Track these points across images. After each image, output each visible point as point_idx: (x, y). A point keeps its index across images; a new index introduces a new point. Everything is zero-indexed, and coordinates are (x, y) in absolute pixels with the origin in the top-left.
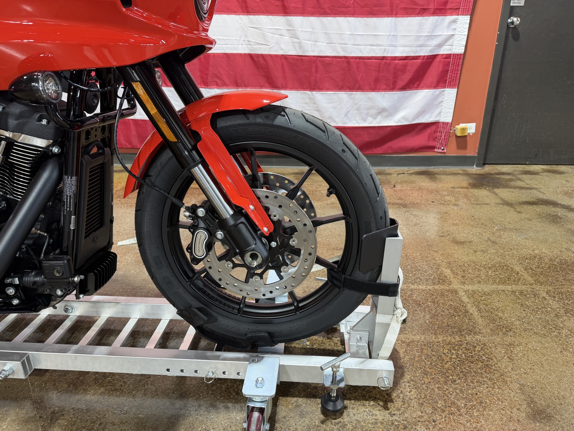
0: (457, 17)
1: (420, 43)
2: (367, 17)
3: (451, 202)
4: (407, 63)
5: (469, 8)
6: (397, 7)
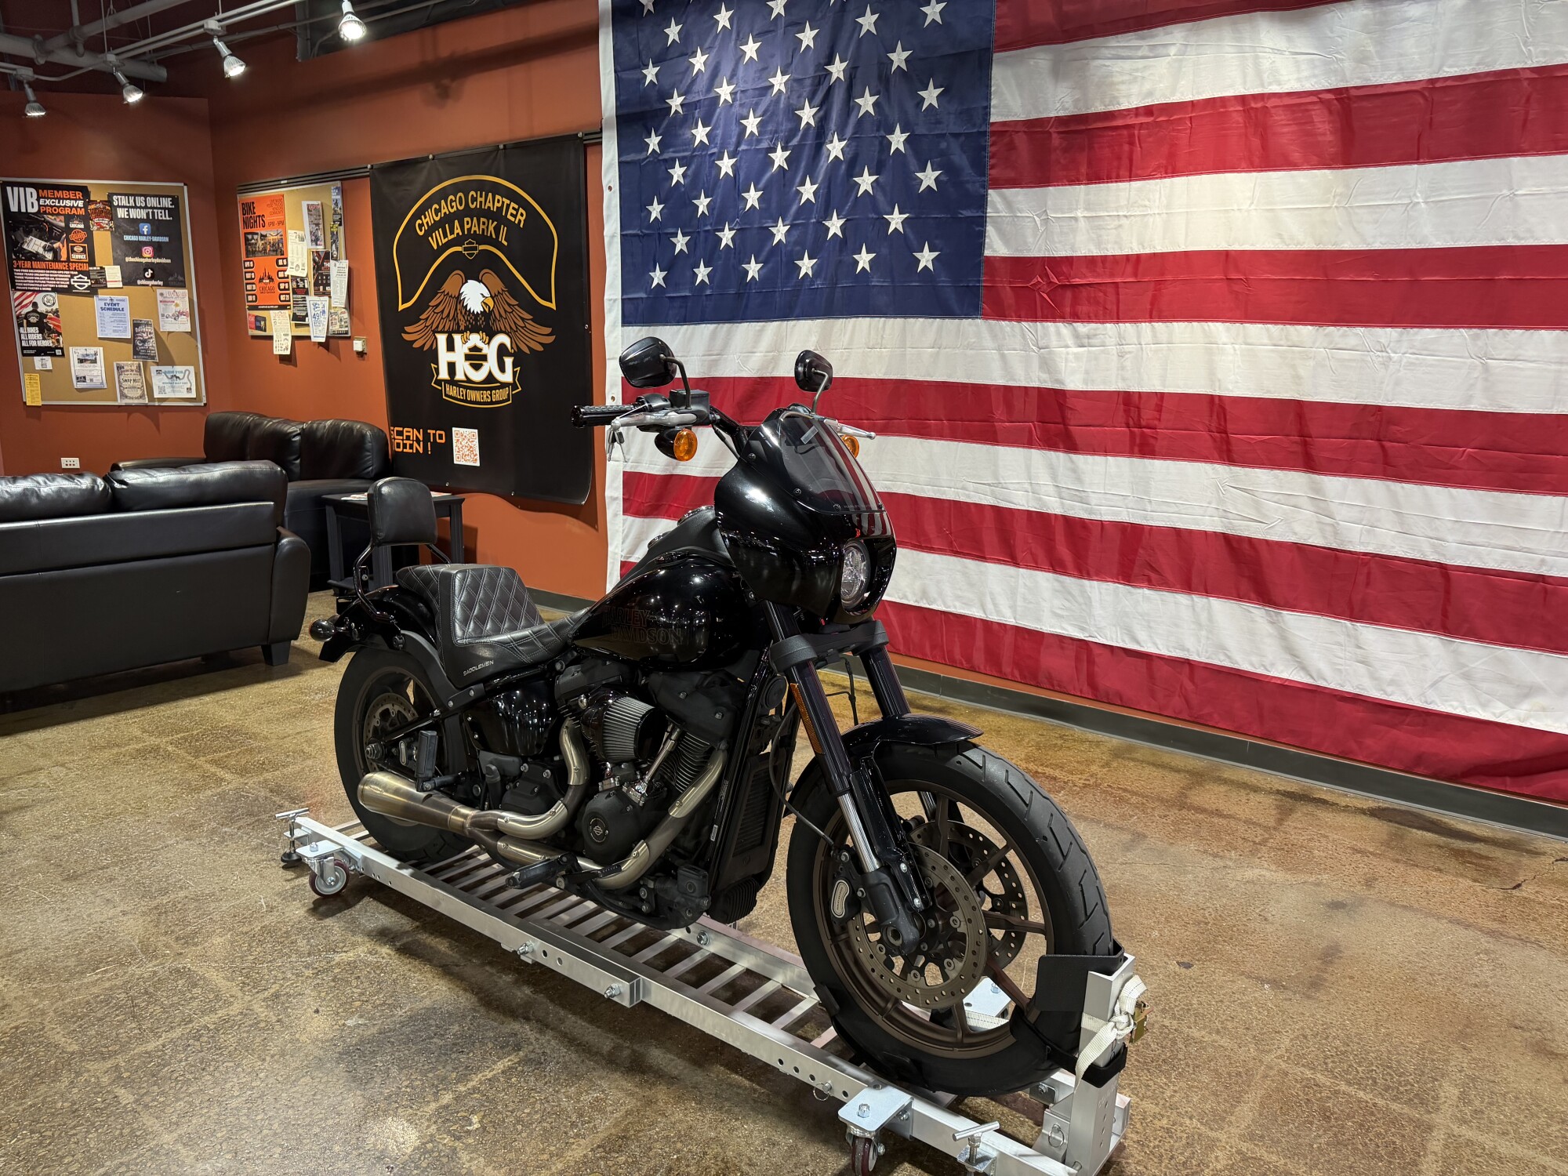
2: (1500, 491)
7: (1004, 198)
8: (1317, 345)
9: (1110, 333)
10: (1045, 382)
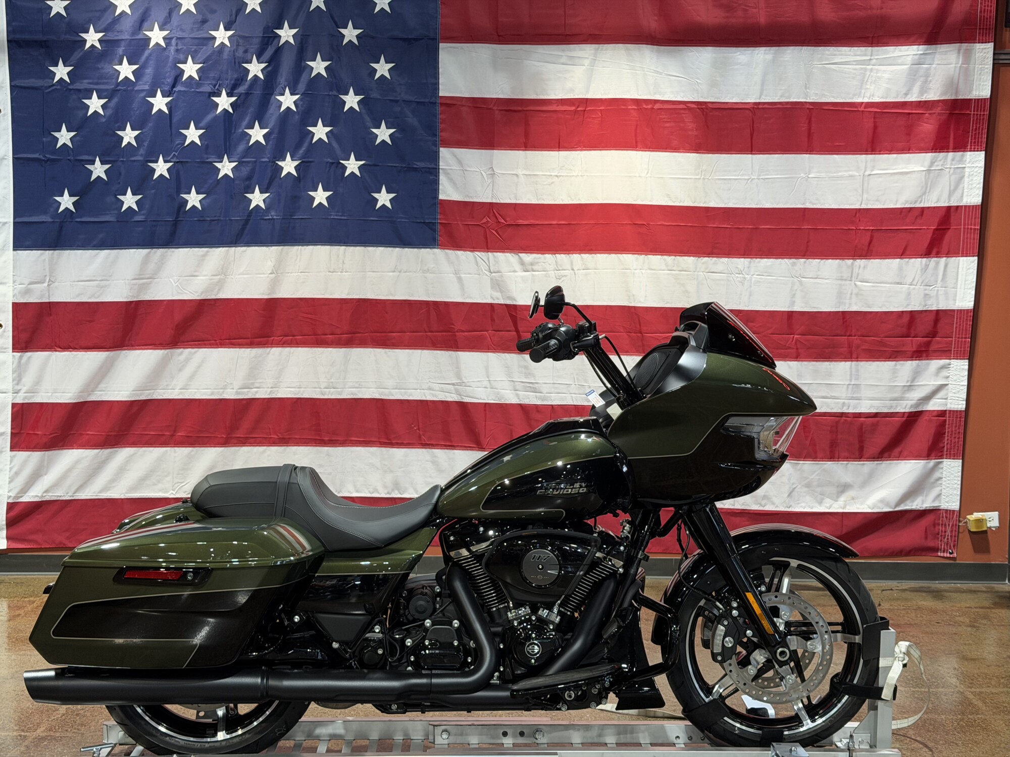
0: (948, 361)
1: (896, 395)
2: (816, 361)
3: (963, 623)
4: (878, 422)
5: (964, 350)
6: (858, 347)
7: (455, 156)
8: (698, 270)
9: (550, 262)
10: (498, 299)
